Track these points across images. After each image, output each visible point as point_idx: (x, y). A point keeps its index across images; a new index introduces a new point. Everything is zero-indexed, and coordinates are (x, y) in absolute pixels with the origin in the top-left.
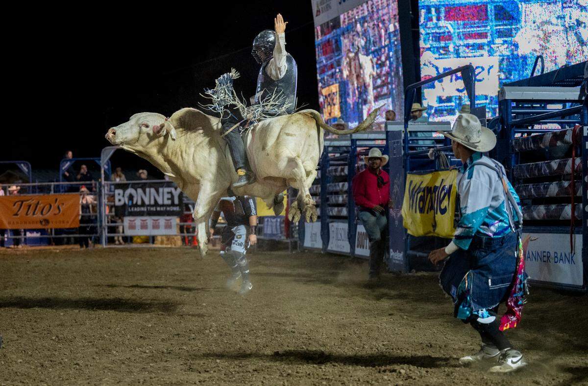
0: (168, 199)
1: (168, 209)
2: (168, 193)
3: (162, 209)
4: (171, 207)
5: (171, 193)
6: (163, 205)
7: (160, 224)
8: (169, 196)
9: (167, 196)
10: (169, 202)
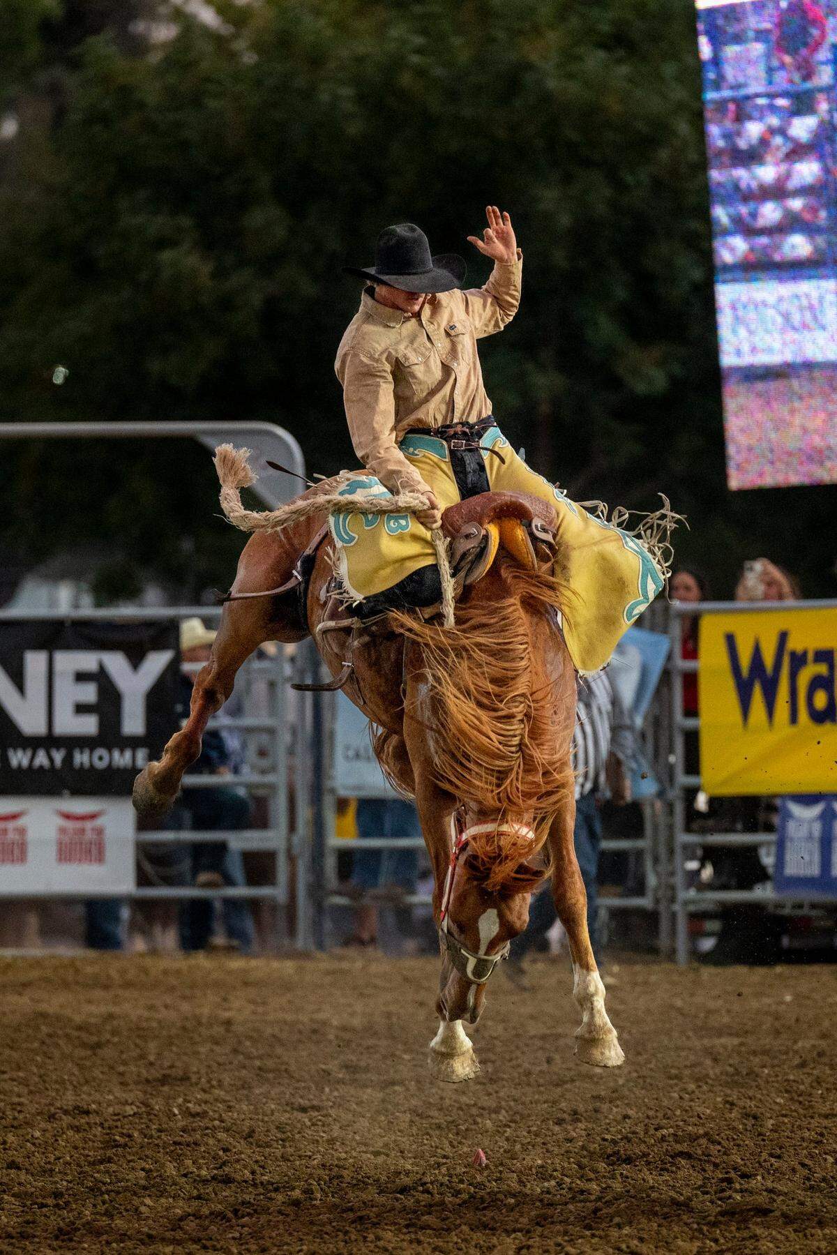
0: (81, 709)
1: (81, 758)
2: (81, 677)
3: (41, 759)
4: (101, 751)
5: (101, 678)
6: (50, 741)
7: (31, 835)
8: (89, 693)
9: (70, 693)
10: (89, 725)
